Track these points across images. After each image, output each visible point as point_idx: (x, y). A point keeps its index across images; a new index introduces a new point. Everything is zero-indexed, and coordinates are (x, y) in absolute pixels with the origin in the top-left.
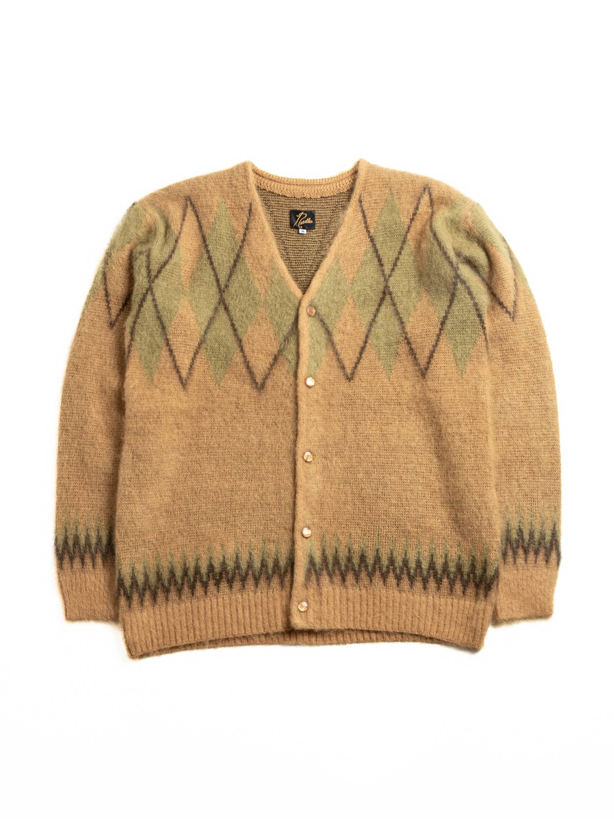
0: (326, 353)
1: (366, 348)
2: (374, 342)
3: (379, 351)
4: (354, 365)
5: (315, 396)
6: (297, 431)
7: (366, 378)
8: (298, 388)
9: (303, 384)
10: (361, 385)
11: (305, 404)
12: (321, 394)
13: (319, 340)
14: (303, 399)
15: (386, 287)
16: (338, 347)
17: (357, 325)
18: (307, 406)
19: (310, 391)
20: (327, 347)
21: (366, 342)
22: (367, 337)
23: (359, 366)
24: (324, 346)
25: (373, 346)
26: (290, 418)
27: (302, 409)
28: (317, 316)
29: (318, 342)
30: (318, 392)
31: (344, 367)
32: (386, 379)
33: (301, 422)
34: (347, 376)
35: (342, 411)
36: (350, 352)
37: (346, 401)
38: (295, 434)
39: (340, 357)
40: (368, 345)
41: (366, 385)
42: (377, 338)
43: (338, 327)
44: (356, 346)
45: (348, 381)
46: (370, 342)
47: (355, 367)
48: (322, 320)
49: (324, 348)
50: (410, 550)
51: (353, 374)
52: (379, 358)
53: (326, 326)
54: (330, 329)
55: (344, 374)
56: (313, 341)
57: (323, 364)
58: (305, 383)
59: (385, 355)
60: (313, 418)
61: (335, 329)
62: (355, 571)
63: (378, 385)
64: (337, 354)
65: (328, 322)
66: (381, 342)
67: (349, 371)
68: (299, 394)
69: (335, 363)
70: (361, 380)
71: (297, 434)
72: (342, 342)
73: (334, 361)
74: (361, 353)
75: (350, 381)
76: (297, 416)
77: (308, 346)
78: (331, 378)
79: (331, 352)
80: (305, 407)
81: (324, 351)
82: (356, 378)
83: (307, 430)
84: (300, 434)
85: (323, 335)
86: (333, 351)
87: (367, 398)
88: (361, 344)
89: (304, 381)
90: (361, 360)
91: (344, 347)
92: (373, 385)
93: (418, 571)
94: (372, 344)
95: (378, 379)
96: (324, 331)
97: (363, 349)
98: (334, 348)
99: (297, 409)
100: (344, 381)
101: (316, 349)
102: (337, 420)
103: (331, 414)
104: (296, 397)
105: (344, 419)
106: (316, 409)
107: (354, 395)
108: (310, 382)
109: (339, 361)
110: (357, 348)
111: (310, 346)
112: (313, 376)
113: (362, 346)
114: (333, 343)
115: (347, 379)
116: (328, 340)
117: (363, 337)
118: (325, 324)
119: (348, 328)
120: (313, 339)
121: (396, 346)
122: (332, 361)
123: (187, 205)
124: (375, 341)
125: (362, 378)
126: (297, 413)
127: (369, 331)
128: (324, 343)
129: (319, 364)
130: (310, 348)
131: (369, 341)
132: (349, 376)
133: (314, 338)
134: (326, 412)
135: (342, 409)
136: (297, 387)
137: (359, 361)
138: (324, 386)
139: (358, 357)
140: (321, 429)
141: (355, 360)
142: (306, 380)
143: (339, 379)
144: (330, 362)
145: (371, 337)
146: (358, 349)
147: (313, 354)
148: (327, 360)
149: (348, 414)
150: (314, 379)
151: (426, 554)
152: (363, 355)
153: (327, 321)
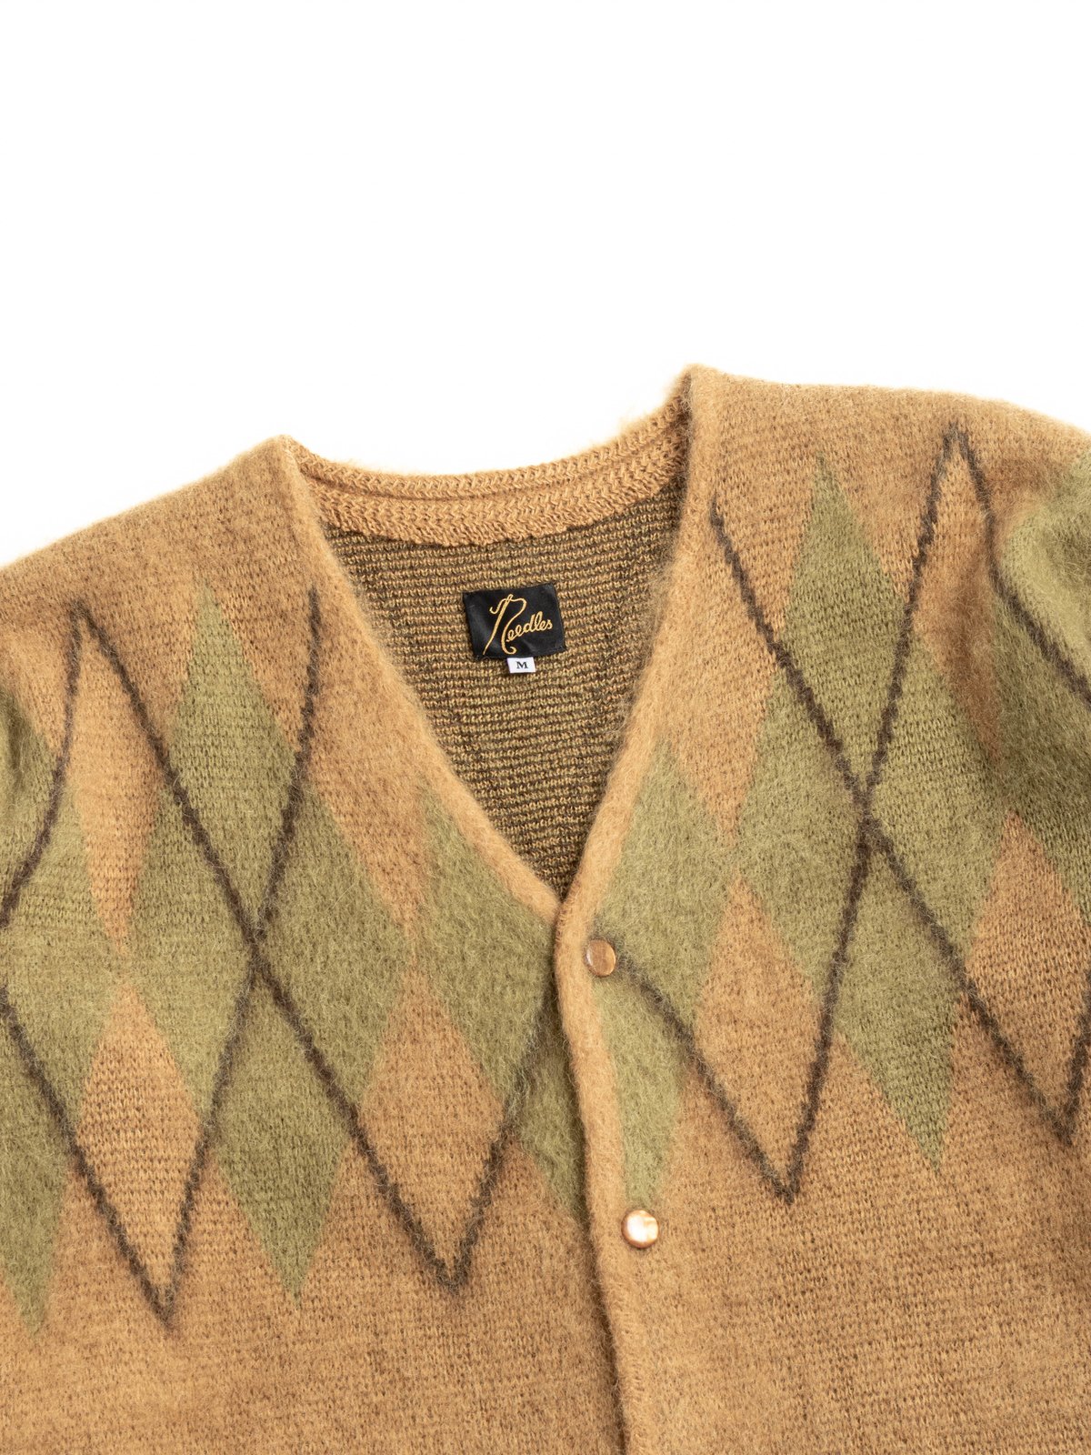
0: (681, 1110)
1: (831, 1065)
2: (855, 1039)
3: (880, 1071)
4: (793, 1138)
5: (669, 1278)
6: (620, 1423)
7: (849, 1177)
8: (600, 1260)
9: (617, 1241)
10: (832, 1207)
11: (634, 1315)
12: (687, 1269)
13: (647, 1062)
14: (626, 1296)
15: (867, 823)
16: (722, 1077)
17: (783, 984)
18: (644, 1322)
19: (647, 1262)
20: (681, 1087)
21: (825, 1044)
22: (826, 1022)
23: (815, 1138)
24: (672, 1081)
25: (855, 1056)
26: (587, 1379)
27: (627, 1338)
28: (627, 975)
29: (645, 1072)
30: (678, 1260)
31: (757, 1150)
32: (925, 1172)
33: (630, 1387)
34: (776, 1184)
35: (778, 1320)
36: (775, 1093)
37: (789, 1278)
38: (616, 1438)
39: (738, 1113)
40: (834, 1052)
41: (854, 1205)
42: (866, 1021)
43: (710, 1003)
44: (790, 1064)
45: (781, 1203)
46: (842, 1039)
47: (802, 1145)
48: (646, 988)
49: (674, 1090)
51: (796, 1170)
52: (887, 1094)
53: (667, 1005)
54: (684, 1015)
55: (765, 1177)
56: (626, 1069)
57: (677, 1154)
58: (624, 1236)
59: (905, 1082)
60: (673, 1364)
61: (700, 1013)
63: (899, 1201)
64: (723, 1105)
65: (670, 990)
66: (881, 1035)
67: (779, 1163)
68: (608, 1282)
69: (721, 1141)
70: (830, 1188)
71: (622, 1436)
72: (736, 1055)
73: (718, 1135)
74: (813, 1089)
75: (789, 1201)
76: (614, 1369)
77: (610, 1093)
78: (719, 1199)
79: (702, 1102)
80: (635, 1327)
81: (673, 1104)
82: (813, 1188)
83: (660, 1417)
84: (633, 1434)
85: (661, 1042)
86: (708, 1096)
87: (866, 1257)
88: (809, 1052)
89: (616, 1230)
90: (819, 1115)
91: (745, 1074)
92: (880, 1203)
94: (849, 1047)
95: (896, 1176)
96: (662, 1025)
97: (818, 1071)
98: (710, 1083)
99: (609, 1338)
100: (768, 1204)
101: (643, 1100)
102: (765, 1356)
103: (740, 1341)
104: (597, 1295)
105: (791, 1351)
106: (680, 1330)
107: (815, 1250)
108: (642, 1228)
109: (737, 1129)
110: (795, 1071)
111: (617, 1091)
112: (649, 1204)
113: (813, 1059)
114: (702, 1068)
115: (778, 1195)
116: (682, 1059)
117: (812, 1028)
118: (659, 1000)
119: (751, 999)
120: (625, 1061)
121: (940, 1041)
122: (709, 1136)
123: (76, 634)
124: (858, 1036)
125: (833, 1180)
126: (609, 1355)
127: (831, 998)
128: (668, 1074)
129: (662, 1153)
130: (621, 1100)
131: (838, 1038)
132: (785, 1182)
133: (630, 1058)
134: (720, 1331)
135: (776, 1311)
136: (595, 1258)
137: (811, 1118)
138: (695, 1237)
139: (804, 1106)
140: (712, 1402)
141: (796, 1118)
142: (623, 1223)
143: (748, 1198)
144: (702, 1141)
145: (840, 1021)
146: (802, 1077)
147: (634, 1119)
148: (692, 1133)
149: (805, 1325)
150: (651, 1213)
152: (823, 1095)
153: (666, 988)
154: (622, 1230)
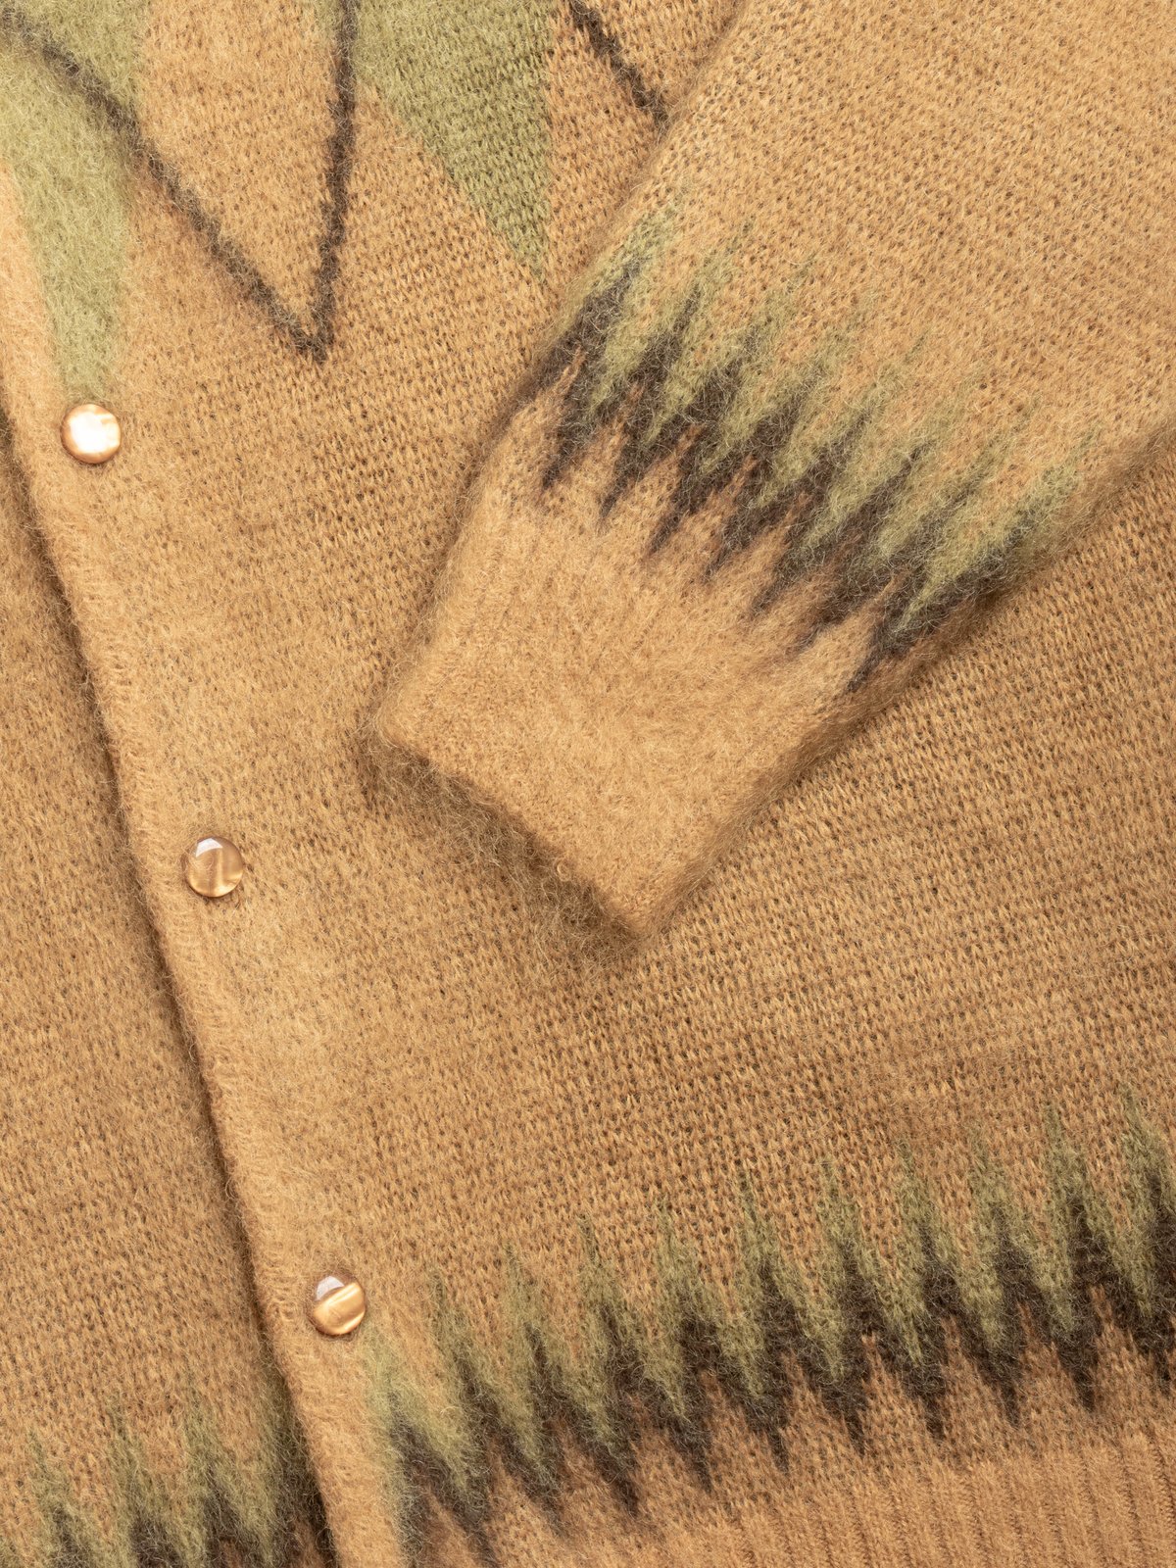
0: (132, 240)
1: (359, 139)
2: (390, 92)
3: (436, 136)
4: (315, 260)
5: (147, 505)
6: (103, 739)
7: (408, 309)
8: (34, 491)
9: (57, 457)
10: (388, 359)
11: (99, 570)
12: (173, 486)
13: (67, 170)
14: (83, 542)
16: (191, 178)
17: (269, 21)
18: (117, 577)
19: (107, 483)
20: (126, 201)
21: (345, 105)
22: (343, 71)
23: (348, 256)
24: (112, 195)
25: (395, 118)
26: (44, 675)
27: (93, 608)
28: (17, 38)
29: (67, 185)
30: (159, 473)
31: (260, 285)
32: (524, 287)
33: (109, 681)
34: (296, 334)
35: (327, 543)
36: (277, 193)
37: (334, 476)
38: (99, 758)
39: (223, 232)
40: (360, 117)
41: (421, 352)
42: (405, 62)
43: (158, 65)
44: (295, 145)
45: (308, 362)
46: (372, 95)
47: (329, 268)
48: (51, 53)
49: (117, 211)
50: (944, 1215)
51: (325, 308)
52: (451, 171)
53: (89, 77)
54: (117, 88)
55: (278, 327)
56: (36, 186)
57: (135, 308)
58: (67, 450)
59: (476, 150)
60: (171, 635)
61: (142, 81)
62: (675, 1425)
63: (491, 337)
64: (198, 222)
65: (90, 52)
66: (432, 79)
67: (297, 302)
68: (51, 525)
69: (202, 280)
70: (381, 330)
71: (107, 757)
72: (209, 142)
73: (196, 269)
74: (336, 179)
75: (320, 358)
76: (80, 658)
77: (15, 227)
78: (207, 370)
79: (165, 221)
80: (105, 588)
81: (118, 228)
82: (354, 332)
83: (163, 720)
84: (123, 752)
85: (87, 136)
86: (172, 211)
87: (450, 429)
88: (325, 125)
89: (53, 440)
90: (351, 219)
91: (226, 170)
92: (461, 344)
93: (1023, 1313)
94: (384, 108)
95: (480, 300)
96: (84, 109)
97: (340, 150)
98: (173, 191)
99: (66, 608)
100: (288, 366)
101: (70, 231)
102: (312, 602)
103: (270, 582)
104: (39, 547)
105: (353, 589)
106: (176, 581)
107: (369, 429)
108: (93, 432)
109: (225, 257)
110: (304, 154)
111: (28, 224)
112: (100, 392)
113: (330, 132)
114: (156, 167)
115: (302, 350)
116: (122, 158)
117: (322, 82)
118: (75, 69)
119: (220, 50)
120: (33, 174)
121: (527, 79)
122: (181, 272)
124: (395, 86)
125: (384, 317)
126: (71, 636)
127: (346, 32)
128: (103, 185)
129: (111, 311)
130: (33, 236)
131: (365, 94)
132: (310, 330)
133: (39, 167)
134: (238, 574)
135: (321, 529)
136: (25, 488)
137: (337, 225)
138: (180, 434)
139: (325, 207)
140: (240, 684)
141: (315, 228)
142: (62, 429)
143: (256, 361)
144: (172, 283)
145: (363, 66)
146: (316, 162)
147: (59, 261)
148: (155, 271)
149: (369, 547)
150: (105, 406)
151: (1043, 1205)
152: (353, 186)
153: (84, 50)
154: (63, 440)
